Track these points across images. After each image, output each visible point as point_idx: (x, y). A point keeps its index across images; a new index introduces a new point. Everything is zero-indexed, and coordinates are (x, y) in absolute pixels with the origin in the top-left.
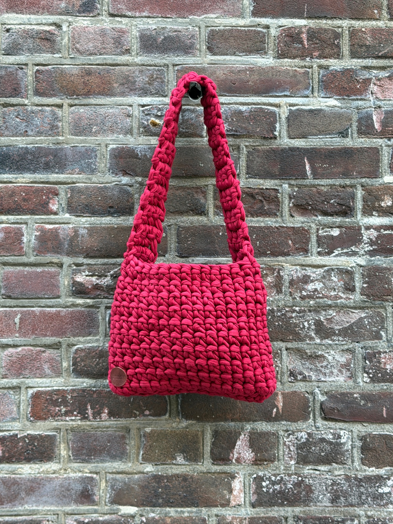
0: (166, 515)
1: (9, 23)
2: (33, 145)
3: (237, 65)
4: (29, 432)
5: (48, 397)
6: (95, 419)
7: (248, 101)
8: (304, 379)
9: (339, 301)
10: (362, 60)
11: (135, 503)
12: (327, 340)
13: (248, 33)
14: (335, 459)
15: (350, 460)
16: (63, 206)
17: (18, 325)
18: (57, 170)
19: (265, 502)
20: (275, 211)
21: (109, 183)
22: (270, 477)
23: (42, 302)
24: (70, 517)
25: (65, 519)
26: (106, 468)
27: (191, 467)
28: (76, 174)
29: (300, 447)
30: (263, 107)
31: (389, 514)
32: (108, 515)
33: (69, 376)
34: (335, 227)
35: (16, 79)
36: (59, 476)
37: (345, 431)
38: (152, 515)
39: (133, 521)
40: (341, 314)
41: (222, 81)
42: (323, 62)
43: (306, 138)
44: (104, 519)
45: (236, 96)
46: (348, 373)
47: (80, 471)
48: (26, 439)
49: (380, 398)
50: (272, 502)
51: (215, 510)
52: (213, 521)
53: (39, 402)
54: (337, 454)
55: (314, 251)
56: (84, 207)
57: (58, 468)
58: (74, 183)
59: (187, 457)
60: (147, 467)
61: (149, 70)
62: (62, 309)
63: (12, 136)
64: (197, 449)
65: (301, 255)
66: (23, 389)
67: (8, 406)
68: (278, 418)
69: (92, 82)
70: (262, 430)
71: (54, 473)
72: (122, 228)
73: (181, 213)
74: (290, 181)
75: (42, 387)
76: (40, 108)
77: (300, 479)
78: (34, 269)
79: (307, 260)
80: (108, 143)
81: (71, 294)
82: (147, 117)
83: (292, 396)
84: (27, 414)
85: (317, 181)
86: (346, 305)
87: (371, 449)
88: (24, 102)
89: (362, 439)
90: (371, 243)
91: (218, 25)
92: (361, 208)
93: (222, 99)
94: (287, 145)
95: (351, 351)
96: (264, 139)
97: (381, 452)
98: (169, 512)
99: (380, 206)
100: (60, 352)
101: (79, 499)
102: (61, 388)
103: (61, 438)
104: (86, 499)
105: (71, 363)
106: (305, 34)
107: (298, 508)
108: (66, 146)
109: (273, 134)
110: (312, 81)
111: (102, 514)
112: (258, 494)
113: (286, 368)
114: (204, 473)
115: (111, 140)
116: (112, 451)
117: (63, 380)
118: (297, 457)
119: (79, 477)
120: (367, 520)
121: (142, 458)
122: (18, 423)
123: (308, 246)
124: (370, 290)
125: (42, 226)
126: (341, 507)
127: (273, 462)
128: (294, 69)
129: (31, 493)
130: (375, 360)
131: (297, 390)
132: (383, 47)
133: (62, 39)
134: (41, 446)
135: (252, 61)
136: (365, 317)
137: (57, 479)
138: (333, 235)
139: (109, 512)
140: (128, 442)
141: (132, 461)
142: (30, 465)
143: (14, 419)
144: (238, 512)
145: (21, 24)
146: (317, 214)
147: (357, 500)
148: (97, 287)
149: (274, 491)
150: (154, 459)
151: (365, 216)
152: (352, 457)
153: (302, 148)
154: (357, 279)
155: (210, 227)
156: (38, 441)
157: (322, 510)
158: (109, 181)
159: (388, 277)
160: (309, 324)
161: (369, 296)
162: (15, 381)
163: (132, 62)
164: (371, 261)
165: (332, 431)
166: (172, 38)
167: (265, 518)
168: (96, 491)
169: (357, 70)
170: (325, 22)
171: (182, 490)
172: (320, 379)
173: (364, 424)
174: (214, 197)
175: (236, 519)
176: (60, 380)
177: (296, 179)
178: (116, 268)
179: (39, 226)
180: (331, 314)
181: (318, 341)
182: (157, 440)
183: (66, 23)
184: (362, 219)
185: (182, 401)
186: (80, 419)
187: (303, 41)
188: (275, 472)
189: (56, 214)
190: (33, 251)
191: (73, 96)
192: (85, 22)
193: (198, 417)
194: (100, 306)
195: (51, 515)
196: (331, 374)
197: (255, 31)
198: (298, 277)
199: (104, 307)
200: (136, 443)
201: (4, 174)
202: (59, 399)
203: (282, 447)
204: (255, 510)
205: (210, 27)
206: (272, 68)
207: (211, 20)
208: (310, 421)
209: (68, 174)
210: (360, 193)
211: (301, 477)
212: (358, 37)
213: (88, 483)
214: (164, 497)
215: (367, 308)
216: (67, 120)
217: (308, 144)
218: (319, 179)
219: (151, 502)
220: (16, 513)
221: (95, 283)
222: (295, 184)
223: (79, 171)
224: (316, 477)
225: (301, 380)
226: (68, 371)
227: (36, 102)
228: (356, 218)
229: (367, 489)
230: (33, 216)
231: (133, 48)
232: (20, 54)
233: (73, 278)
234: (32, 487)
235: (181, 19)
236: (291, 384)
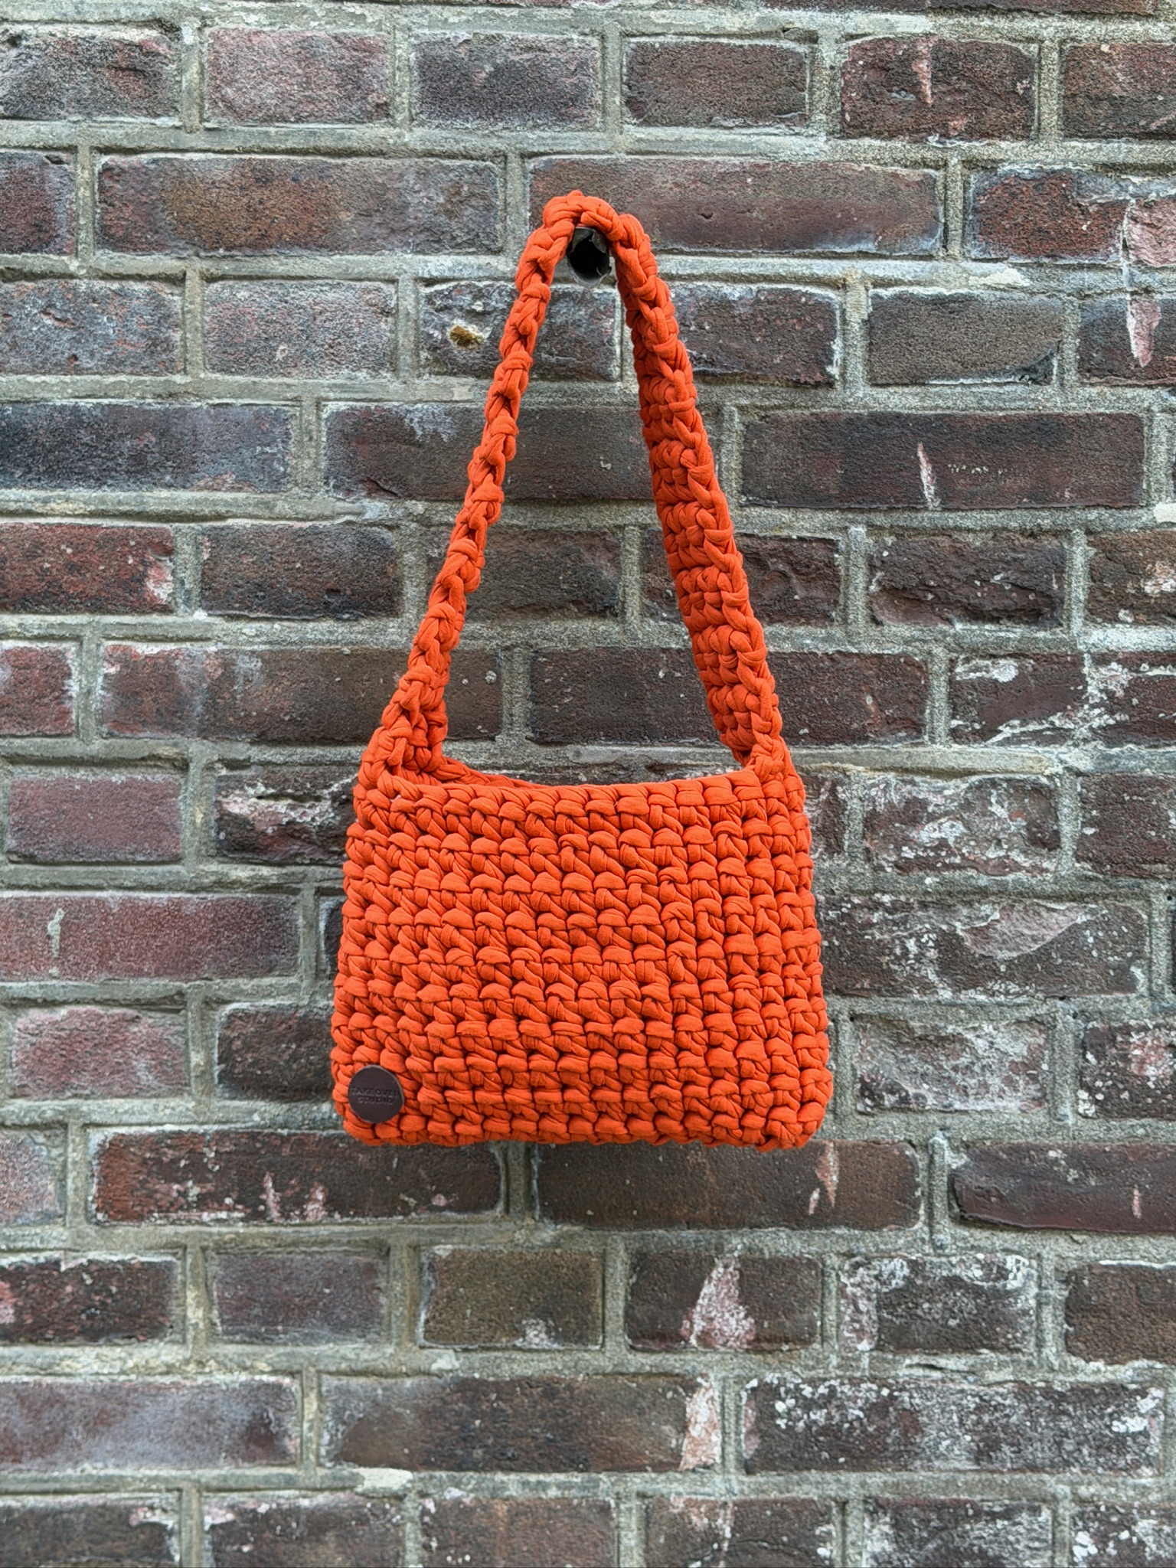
0: (496, 1492)
1: (16, 16)
2: (95, 401)
3: (716, 158)
4: (92, 1255)
5: (148, 1155)
6: (288, 1217)
7: (749, 270)
8: (904, 1105)
9: (1010, 877)
10: (1097, 144)
11: (403, 1459)
12: (971, 993)
13: (750, 58)
14: (988, 1338)
15: (1033, 1339)
16: (187, 586)
17: (55, 943)
18: (168, 478)
19: (781, 1456)
20: (826, 607)
21: (327, 518)
22: (797, 1386)
23: (127, 873)
24: (214, 1499)
25: (200, 1503)
26: (318, 1359)
27: (567, 1358)
28: (227, 490)
29: (887, 1302)
30: (795, 287)
31: (1143, 1494)
32: (326, 1493)
33: (209, 1093)
34: (1004, 657)
35: (40, 193)
36: (183, 1382)
37: (1019, 1257)
38: (454, 1493)
39: (399, 1510)
40: (1015, 915)
41: (670, 207)
42: (980, 148)
43: (924, 384)
44: (315, 1503)
45: (714, 254)
46: (1032, 1087)
47: (245, 1369)
48: (85, 1276)
49: (1126, 1160)
50: (801, 1459)
51: (638, 1481)
52: (630, 1510)
53: (123, 1170)
54: (993, 1322)
55: (941, 728)
56: (250, 591)
57: (180, 1357)
58: (220, 517)
59: (556, 1329)
60: (440, 1356)
61: (447, 170)
62: (189, 895)
63: (32, 373)
64: (587, 1307)
65: (900, 740)
66: (73, 1129)
67: (30, 1180)
68: (824, 1219)
69: (274, 206)
70: (778, 1251)
71: (167, 1373)
72: (365, 656)
73: (543, 610)
74: (872, 516)
75: (130, 1125)
76: (115, 286)
77: (885, 1392)
78: (102, 775)
79: (919, 755)
80: (323, 394)
81: (212, 852)
82: (441, 315)
83: (865, 1156)
84: (86, 1201)
85: (952, 515)
86: (1031, 888)
87: (1093, 1311)
88: (67, 266)
89: (1071, 1278)
90: (1112, 704)
91: (658, 30)
92: (1082, 598)
93: (671, 264)
94: (864, 407)
95: (1042, 1023)
96: (796, 387)
97: (1124, 1316)
98: (504, 1486)
99: (1142, 594)
100: (181, 1020)
101: (242, 1447)
102: (185, 1128)
103: (189, 1274)
104: (263, 1446)
105: (216, 1056)
106: (926, 62)
107: (878, 1474)
108: (196, 404)
109: (824, 373)
110: (945, 209)
111: (307, 1489)
112: (763, 1435)
113: (850, 1073)
114: (604, 1375)
115: (331, 387)
116: (338, 1311)
117: (192, 1105)
118: (879, 1331)
119: (241, 1385)
120: (1078, 1509)
121: (426, 1332)
122: (61, 1229)
123: (922, 712)
124: (1104, 847)
125: (126, 648)
126: (1002, 1473)
127: (806, 1343)
128: (890, 169)
129: (101, 1428)
130: (1114, 1051)
131: (880, 1137)
132: (1164, 102)
133: (181, 71)
134: (128, 1294)
135: (762, 146)
136: (1087, 925)
137: (178, 1389)
138: (996, 680)
139: (328, 1483)
140: (383, 1285)
141: (395, 1341)
142: (98, 1350)
143: (48, 1218)
144: (703, 1484)
145: (52, 21)
146: (950, 616)
147: (1048, 1454)
148: (290, 831)
149: (808, 1427)
150: (460, 1335)
151: (1094, 621)
152: (1040, 1330)
153: (909, 416)
154: (1066, 811)
155: (630, 653)
156: (121, 1280)
157: (947, 1482)
158: (327, 513)
159: (1158, 806)
160: (921, 946)
161: (1101, 865)
162: (50, 1107)
163: (394, 144)
164: (1109, 758)
165: (980, 1256)
166: (518, 72)
167: (783, 1503)
168: (289, 1426)
169: (1081, 176)
170: (986, 22)
171: (542, 1423)
172: (951, 1105)
173: (1076, 1237)
174: (641, 563)
175: (698, 1504)
176: (184, 1104)
177: (891, 509)
178: (349, 773)
179: (115, 648)
180: (988, 916)
181: (946, 994)
182: (469, 1280)
183: (192, 18)
184: (1086, 633)
185: (541, 1167)
186: (242, 1220)
187: (919, 83)
188: (813, 1373)
189: (166, 610)
190: (100, 722)
191: (217, 248)
192: (252, 18)
193: (589, 1213)
194: (300, 886)
195: (159, 1491)
196: (982, 1090)
197: (772, 49)
198: (890, 804)
199: (313, 892)
200: (407, 1288)
201: (9, 487)
202: (180, 1160)
203: (834, 1301)
204: (753, 1479)
205: (634, 36)
206: (824, 166)
207: (640, 12)
208: (919, 1225)
209: (201, 489)
210: (1080, 554)
211: (889, 1386)
212: (1086, 71)
213: (267, 1403)
214: (490, 1441)
215: (1095, 897)
216: (198, 324)
217: (928, 403)
218: (958, 509)
219: (452, 1456)
220: (57, 1486)
221: (286, 820)
222: (887, 526)
223: (237, 481)
224: (931, 1388)
225: (892, 1109)
226: (207, 1077)
227: (104, 266)
228: (1069, 627)
229: (1078, 1424)
230: (97, 618)
231: (398, 99)
232: (52, 117)
233: (218, 803)
234: (103, 1411)
235: (545, 11)
236: (863, 1119)
